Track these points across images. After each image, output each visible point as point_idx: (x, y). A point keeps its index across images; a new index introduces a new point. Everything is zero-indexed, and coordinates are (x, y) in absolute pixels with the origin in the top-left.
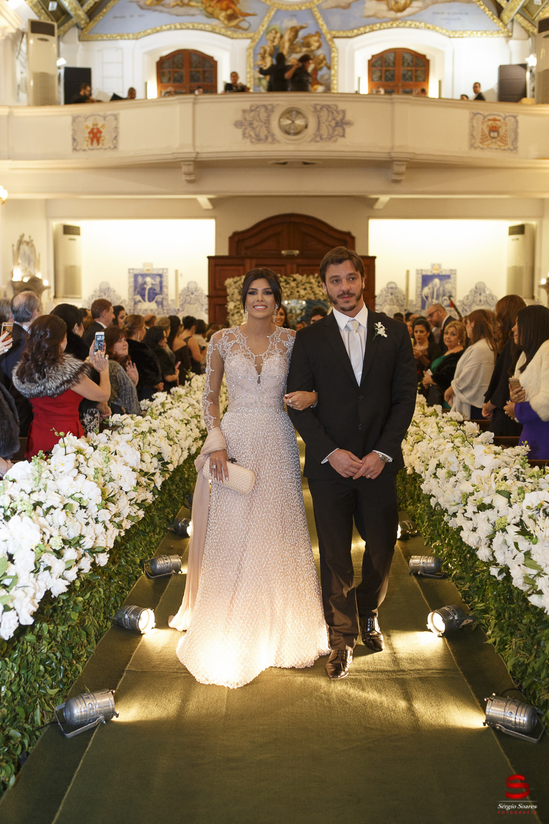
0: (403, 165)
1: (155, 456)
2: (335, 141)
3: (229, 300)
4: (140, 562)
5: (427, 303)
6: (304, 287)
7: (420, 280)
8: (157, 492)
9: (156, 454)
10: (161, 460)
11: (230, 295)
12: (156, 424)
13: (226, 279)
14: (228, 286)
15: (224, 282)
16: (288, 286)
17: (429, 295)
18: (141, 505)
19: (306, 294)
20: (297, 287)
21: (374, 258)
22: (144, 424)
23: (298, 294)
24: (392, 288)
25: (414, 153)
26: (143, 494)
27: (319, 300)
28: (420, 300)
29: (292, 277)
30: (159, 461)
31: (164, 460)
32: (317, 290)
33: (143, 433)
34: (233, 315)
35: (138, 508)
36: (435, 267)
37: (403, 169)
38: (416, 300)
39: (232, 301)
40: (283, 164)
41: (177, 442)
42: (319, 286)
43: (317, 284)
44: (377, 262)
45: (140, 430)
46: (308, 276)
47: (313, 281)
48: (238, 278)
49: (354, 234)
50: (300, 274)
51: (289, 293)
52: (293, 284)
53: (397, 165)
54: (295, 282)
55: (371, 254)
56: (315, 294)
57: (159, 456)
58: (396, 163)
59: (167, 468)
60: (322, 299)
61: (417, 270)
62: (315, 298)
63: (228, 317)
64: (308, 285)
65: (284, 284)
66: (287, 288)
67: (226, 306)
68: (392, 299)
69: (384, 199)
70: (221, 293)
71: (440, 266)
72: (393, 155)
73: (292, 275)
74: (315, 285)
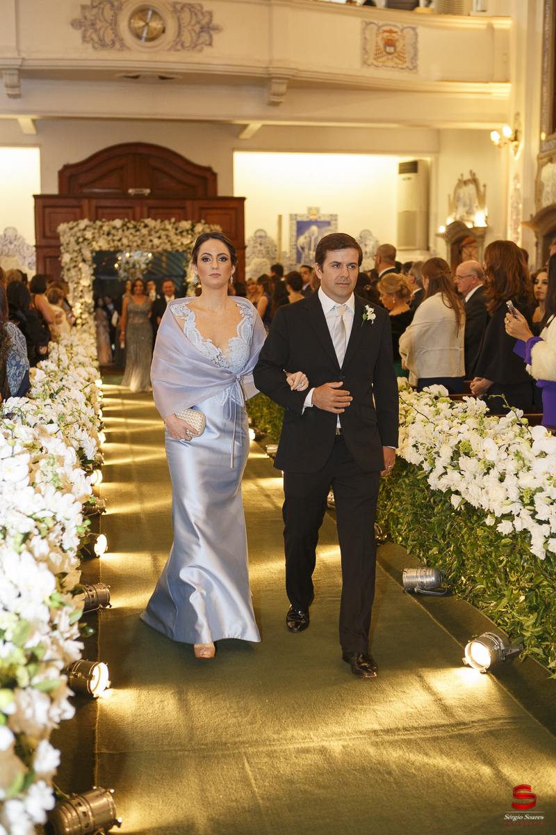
0: (284, 83)
2: (201, 51)
3: (63, 251)
5: (303, 256)
6: (158, 235)
7: (295, 228)
11: (65, 245)
13: (59, 225)
14: (61, 234)
15: (56, 228)
16: (138, 233)
17: (305, 245)
19: (161, 244)
20: (150, 235)
21: (242, 200)
23: (150, 244)
24: (261, 237)
25: (296, 69)
27: (177, 251)
28: (295, 251)
29: (143, 222)
32: (174, 239)
34: (69, 270)
36: (312, 212)
37: (283, 88)
38: (291, 251)
39: (68, 252)
40: (134, 77)
42: (176, 234)
43: (174, 231)
44: (248, 205)
46: (162, 221)
47: (169, 227)
48: (75, 224)
49: (215, 169)
50: (153, 219)
51: (139, 242)
52: (144, 231)
53: (276, 83)
54: (147, 229)
55: (237, 194)
56: (172, 244)
58: (274, 80)
60: (181, 250)
61: (291, 215)
62: (172, 248)
63: (62, 273)
64: (163, 233)
65: (132, 231)
66: (136, 236)
67: (60, 259)
68: (260, 251)
69: (255, 126)
70: (52, 242)
71: (318, 210)
72: (272, 71)
73: (142, 220)
74: (172, 233)
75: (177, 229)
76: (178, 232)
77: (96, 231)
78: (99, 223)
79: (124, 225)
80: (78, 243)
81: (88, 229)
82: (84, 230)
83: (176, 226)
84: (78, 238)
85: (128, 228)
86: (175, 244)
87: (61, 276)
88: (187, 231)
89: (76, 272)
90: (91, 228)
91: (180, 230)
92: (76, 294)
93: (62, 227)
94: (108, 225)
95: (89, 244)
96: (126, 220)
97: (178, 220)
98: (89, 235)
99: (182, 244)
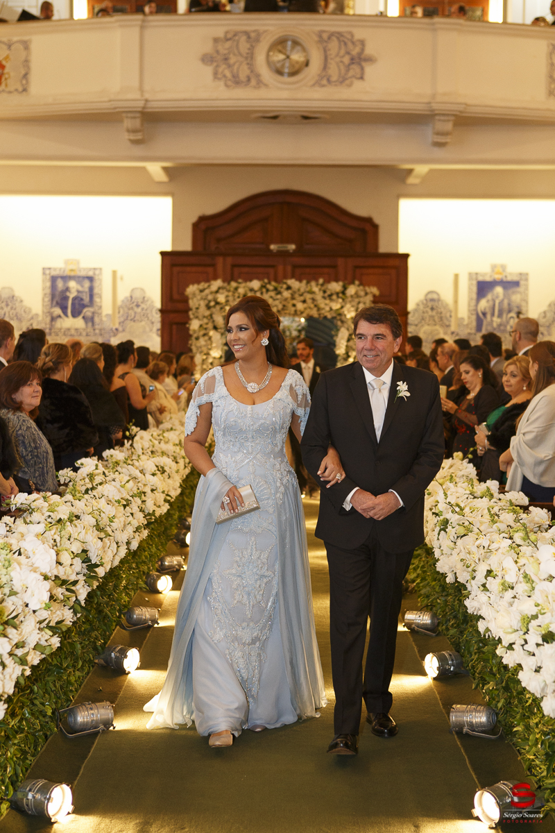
0: (448, 121)
1: (77, 555)
2: (350, 85)
3: (191, 316)
4: (53, 713)
5: (485, 323)
6: (302, 298)
7: (475, 289)
8: (79, 608)
9: (80, 552)
10: (86, 560)
11: (194, 310)
12: (80, 506)
13: (187, 286)
14: (190, 296)
15: (185, 290)
16: (279, 296)
17: (487, 310)
18: (55, 629)
19: (305, 309)
20: (293, 298)
21: (406, 256)
22: (63, 506)
23: (293, 309)
24: (432, 300)
25: (466, 104)
26: (58, 612)
27: (325, 318)
28: (474, 317)
29: (286, 283)
30: (83, 562)
31: (90, 561)
32: (322, 303)
33: (60, 521)
34: (197, 339)
35: (51, 634)
36: (496, 270)
37: (449, 126)
38: (469, 318)
39: (197, 317)
40: (273, 118)
41: (110, 533)
42: (324, 298)
43: (321, 294)
44: (411, 262)
45: (56, 516)
46: (308, 282)
47: (316, 289)
48: (206, 285)
49: (377, 220)
50: (297, 280)
51: (280, 307)
52: (286, 294)
53: (439, 120)
54: (290, 291)
55: (402, 250)
56: (319, 309)
57: (84, 555)
58: (437, 118)
59: (95, 572)
60: (329, 316)
61: (470, 274)
62: (319, 314)
63: (190, 342)
64: (308, 296)
65: (272, 294)
66: (277, 299)
67: (187, 326)
68: (432, 317)
69: (421, 169)
70: (181, 306)
71: (503, 267)
72: (435, 106)
73: (285, 281)
74: (319, 296)
75: (325, 292)
76: (326, 295)
77: (230, 294)
78: (234, 284)
79: (263, 287)
80: (208, 307)
81: (221, 291)
82: (217, 292)
83: (323, 288)
84: (210, 301)
85: (268, 290)
86: (323, 309)
87: (189, 346)
88: (337, 294)
89: (206, 341)
90: (224, 291)
91: (328, 293)
92: (205, 367)
93: (192, 289)
94: (244, 287)
95: (221, 308)
96: (266, 281)
97: (328, 281)
98: (221, 298)
99: (331, 309)
